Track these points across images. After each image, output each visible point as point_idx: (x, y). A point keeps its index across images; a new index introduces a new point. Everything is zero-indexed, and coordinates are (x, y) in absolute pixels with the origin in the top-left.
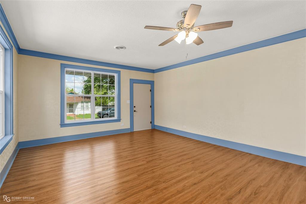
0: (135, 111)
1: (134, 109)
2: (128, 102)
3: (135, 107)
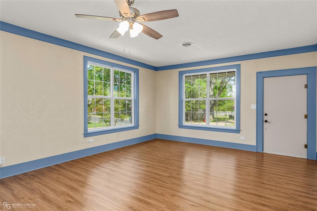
0: (266, 121)
1: (265, 118)
2: (254, 107)
3: (266, 115)
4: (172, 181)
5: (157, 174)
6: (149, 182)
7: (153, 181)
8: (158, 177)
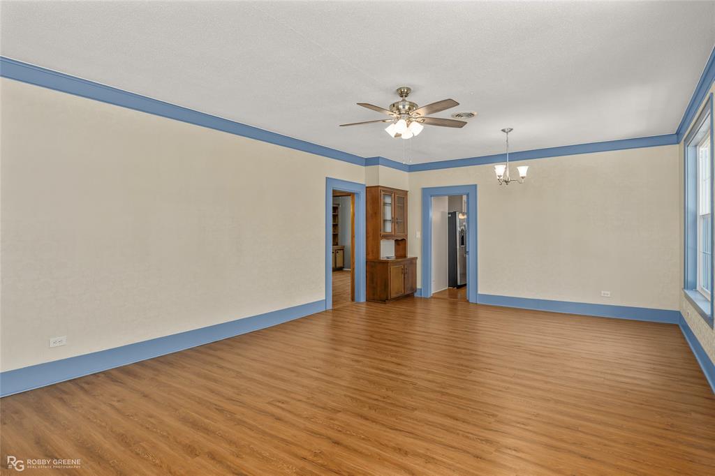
4: (333, 401)
5: (367, 419)
6: (384, 398)
7: (377, 400)
8: (365, 411)
